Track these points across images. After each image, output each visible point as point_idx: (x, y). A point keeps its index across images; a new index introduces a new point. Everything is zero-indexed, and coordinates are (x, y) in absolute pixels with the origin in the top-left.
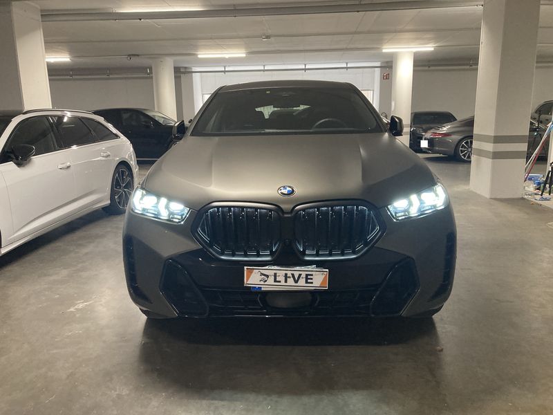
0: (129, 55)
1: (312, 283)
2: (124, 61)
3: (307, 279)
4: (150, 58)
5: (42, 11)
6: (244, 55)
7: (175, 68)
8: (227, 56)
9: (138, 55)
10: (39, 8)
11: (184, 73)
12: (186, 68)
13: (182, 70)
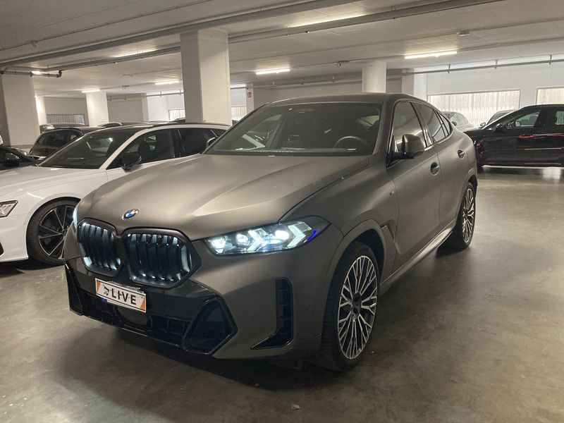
0: (339, 62)
1: (135, 304)
2: (334, 68)
3: (132, 300)
4: (361, 62)
5: (229, 34)
6: (456, 53)
7: (387, 70)
8: (437, 55)
9: (347, 61)
10: (227, 32)
11: (405, 75)
12: (407, 69)
13: (404, 72)
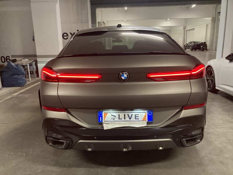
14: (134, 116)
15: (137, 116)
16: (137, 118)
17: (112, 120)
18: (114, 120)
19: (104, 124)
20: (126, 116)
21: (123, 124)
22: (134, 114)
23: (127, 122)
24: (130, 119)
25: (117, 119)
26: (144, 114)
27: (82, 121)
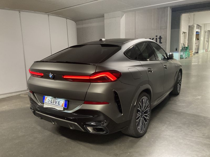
14: (58, 102)
15: (59, 102)
16: (59, 104)
17: (48, 102)
18: (49, 103)
19: (45, 104)
20: (54, 101)
21: (52, 106)
22: (58, 101)
23: (54, 106)
24: (56, 104)
25: (50, 102)
26: (63, 102)
27: (39, 101)
